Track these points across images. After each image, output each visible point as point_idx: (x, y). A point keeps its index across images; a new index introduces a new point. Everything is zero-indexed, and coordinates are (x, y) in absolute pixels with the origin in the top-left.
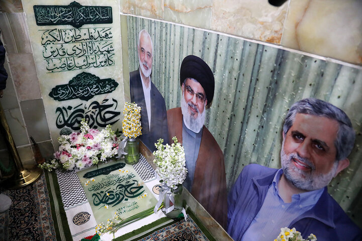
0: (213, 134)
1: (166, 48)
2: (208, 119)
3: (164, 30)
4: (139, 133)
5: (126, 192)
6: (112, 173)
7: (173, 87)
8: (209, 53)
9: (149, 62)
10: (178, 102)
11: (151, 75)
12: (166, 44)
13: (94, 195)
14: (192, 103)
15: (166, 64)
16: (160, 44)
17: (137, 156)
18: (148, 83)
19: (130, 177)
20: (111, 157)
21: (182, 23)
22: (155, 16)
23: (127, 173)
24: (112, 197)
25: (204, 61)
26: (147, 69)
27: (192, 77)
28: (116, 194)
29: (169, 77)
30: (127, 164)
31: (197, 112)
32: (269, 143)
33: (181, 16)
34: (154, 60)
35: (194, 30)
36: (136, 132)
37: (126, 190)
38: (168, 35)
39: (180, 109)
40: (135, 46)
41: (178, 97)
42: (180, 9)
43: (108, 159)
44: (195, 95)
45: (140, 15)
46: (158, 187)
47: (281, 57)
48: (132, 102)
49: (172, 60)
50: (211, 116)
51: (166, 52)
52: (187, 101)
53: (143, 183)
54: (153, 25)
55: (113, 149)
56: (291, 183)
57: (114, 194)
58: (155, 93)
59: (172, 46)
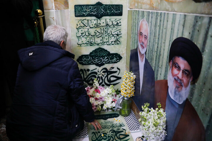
0: (196, 108)
1: (159, 32)
2: (192, 93)
3: (159, 18)
4: (132, 94)
5: (116, 137)
6: (109, 120)
7: (162, 63)
8: (198, 35)
9: (145, 43)
10: (165, 76)
11: (146, 53)
12: (160, 28)
13: (93, 133)
14: (178, 78)
15: (158, 44)
16: (155, 29)
17: (128, 111)
18: (143, 58)
19: (121, 126)
20: (110, 108)
21: (174, 11)
22: (153, 8)
23: (120, 122)
24: (105, 138)
25: (193, 41)
26: (143, 47)
27: (180, 55)
28: (109, 136)
29: (160, 55)
30: (120, 115)
31: (182, 86)
33: (174, 6)
34: (149, 41)
35: (185, 15)
36: (130, 93)
37: (116, 135)
38: (162, 22)
39: (166, 81)
40: (136, 31)
41: (166, 71)
43: (108, 109)
44: (181, 71)
45: (142, 8)
46: (141, 139)
48: (130, 71)
49: (163, 41)
50: (196, 92)
51: (159, 35)
52: (173, 75)
53: (129, 133)
54: (150, 15)
55: (112, 102)
57: (107, 136)
58: (147, 66)
59: (164, 30)
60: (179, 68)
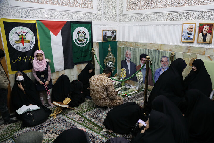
3: (135, 49)
7: (138, 61)
8: (147, 52)
9: (130, 57)
10: (140, 63)
11: (130, 60)
15: (136, 56)
16: (134, 52)
18: (129, 62)
19: (125, 88)
22: (132, 47)
27: (143, 57)
29: (137, 59)
30: (122, 86)
32: (159, 64)
33: (140, 47)
35: (143, 49)
39: (140, 65)
40: (124, 54)
41: (140, 62)
42: (139, 45)
45: (127, 47)
47: (159, 51)
52: (142, 63)
54: (131, 49)
56: (164, 69)
58: (132, 64)
59: (137, 53)
60: (143, 60)
